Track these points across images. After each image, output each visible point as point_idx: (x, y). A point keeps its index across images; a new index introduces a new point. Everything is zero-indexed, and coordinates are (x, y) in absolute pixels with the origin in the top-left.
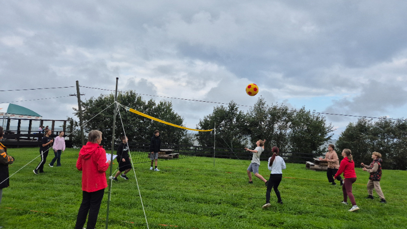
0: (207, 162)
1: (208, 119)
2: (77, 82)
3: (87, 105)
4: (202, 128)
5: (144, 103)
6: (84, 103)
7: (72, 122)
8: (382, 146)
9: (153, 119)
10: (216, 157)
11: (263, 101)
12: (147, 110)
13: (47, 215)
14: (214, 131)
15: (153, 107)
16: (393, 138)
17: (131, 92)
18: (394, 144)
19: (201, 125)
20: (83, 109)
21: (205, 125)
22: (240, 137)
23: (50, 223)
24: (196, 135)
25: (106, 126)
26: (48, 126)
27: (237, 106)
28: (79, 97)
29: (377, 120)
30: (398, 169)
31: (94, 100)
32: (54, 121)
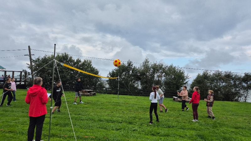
0: (114, 97)
1: (115, 71)
2: (29, 47)
3: (36, 61)
4: (111, 77)
5: (74, 61)
6: (34, 61)
7: (26, 72)
8: (217, 87)
9: (79, 71)
10: (119, 94)
11: (148, 61)
12: (76, 65)
13: (9, 132)
14: (118, 78)
15: (80, 63)
16: (223, 83)
17: (65, 54)
18: (223, 86)
19: (110, 75)
20: (33, 64)
21: (113, 74)
22: (134, 82)
23: (12, 137)
24: (107, 81)
25: (49, 75)
26: (9, 75)
27: (132, 63)
28: (30, 57)
29: (214, 72)
30: (225, 101)
31: (40, 58)
32: (13, 72)
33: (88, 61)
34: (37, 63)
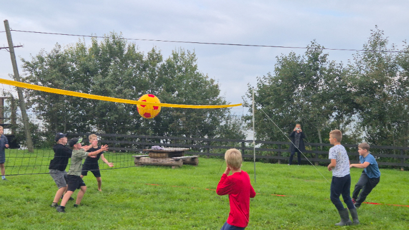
1: (267, 83)
2: (6, 22)
4: (256, 103)
7: (12, 100)
11: (383, 38)
27: (324, 52)
28: (12, 53)
31: (45, 55)
33: (186, 56)
34: (38, 70)
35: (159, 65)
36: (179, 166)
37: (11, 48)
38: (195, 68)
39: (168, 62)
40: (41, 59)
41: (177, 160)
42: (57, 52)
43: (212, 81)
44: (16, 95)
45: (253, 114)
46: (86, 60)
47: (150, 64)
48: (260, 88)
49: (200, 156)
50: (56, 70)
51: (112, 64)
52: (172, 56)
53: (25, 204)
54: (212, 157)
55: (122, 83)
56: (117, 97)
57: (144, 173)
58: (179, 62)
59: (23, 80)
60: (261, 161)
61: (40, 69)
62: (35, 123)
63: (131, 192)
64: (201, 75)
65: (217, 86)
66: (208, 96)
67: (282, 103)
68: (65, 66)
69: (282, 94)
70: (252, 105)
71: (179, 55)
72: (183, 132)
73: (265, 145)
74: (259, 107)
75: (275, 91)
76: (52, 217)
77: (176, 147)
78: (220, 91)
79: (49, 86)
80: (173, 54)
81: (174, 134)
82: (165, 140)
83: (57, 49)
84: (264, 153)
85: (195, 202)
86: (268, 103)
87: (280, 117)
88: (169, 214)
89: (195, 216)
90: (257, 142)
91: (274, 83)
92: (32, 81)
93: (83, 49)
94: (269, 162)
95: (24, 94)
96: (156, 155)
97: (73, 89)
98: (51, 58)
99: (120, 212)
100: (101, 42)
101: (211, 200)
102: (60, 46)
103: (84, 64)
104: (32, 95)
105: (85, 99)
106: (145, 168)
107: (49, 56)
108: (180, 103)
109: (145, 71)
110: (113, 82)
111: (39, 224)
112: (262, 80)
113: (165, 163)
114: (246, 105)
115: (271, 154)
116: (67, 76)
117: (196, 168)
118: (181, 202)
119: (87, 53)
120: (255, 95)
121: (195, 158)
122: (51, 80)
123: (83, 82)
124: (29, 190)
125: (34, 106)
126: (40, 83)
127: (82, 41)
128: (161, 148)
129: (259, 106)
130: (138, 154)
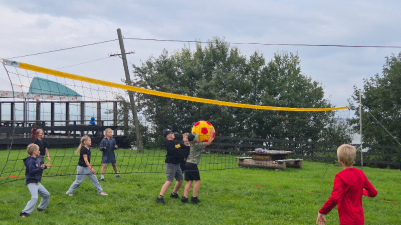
1: (374, 85)
2: (119, 31)
3: (144, 71)
4: (362, 105)
17: (217, 42)
20: (138, 79)
28: (124, 59)
32: (99, 104)
33: (289, 58)
34: (147, 75)
35: (262, 68)
36: (282, 169)
37: (123, 55)
38: (298, 71)
39: (271, 64)
40: (150, 65)
41: (280, 163)
42: (164, 58)
43: (316, 84)
44: (127, 99)
45: (360, 117)
46: (191, 65)
47: (253, 67)
48: (367, 90)
49: (304, 160)
50: (164, 75)
51: (215, 68)
52: (274, 59)
53: (136, 200)
54: (316, 161)
55: (225, 87)
56: (220, 100)
57: (247, 174)
58: (281, 65)
59: (135, 85)
60: (368, 166)
61: (148, 74)
62: (144, 125)
63: (235, 192)
64: (304, 77)
65: (320, 89)
66: (312, 99)
67: (392, 106)
68: (172, 71)
69: (391, 96)
70: (359, 108)
71: (282, 58)
72: (286, 135)
73: (373, 149)
74: (367, 110)
75: (384, 93)
76: (161, 214)
77: (279, 150)
78: (323, 93)
79: (157, 90)
80: (275, 57)
81: (278, 137)
82: (268, 143)
83: (164, 55)
84: (372, 157)
85: (299, 204)
86: (376, 106)
87: (389, 120)
88: (273, 216)
89: (299, 219)
90: (364, 146)
91: (382, 85)
92: (142, 86)
93: (187, 54)
94: (377, 167)
95: (135, 98)
96: (259, 157)
97: (180, 93)
98: (158, 63)
99: (225, 212)
100: (205, 47)
101: (316, 204)
102: (167, 52)
103: (189, 69)
104: (141, 98)
105: (190, 102)
106: (248, 170)
107: (157, 62)
108: (283, 106)
109: (247, 74)
110: (217, 86)
111: (150, 220)
112: (369, 82)
113: (268, 165)
114: (352, 108)
115: (380, 159)
116: (173, 80)
117: (300, 171)
118: (285, 205)
119: (192, 58)
120: (362, 98)
121: (299, 161)
122: (159, 84)
123: (188, 86)
124: (140, 188)
125: (143, 109)
126: (149, 87)
127: (188, 47)
128: (263, 150)
129: (367, 108)
130: (241, 156)
